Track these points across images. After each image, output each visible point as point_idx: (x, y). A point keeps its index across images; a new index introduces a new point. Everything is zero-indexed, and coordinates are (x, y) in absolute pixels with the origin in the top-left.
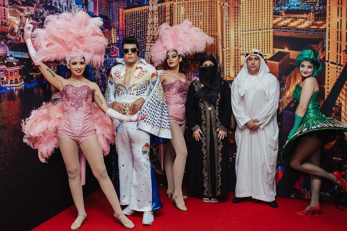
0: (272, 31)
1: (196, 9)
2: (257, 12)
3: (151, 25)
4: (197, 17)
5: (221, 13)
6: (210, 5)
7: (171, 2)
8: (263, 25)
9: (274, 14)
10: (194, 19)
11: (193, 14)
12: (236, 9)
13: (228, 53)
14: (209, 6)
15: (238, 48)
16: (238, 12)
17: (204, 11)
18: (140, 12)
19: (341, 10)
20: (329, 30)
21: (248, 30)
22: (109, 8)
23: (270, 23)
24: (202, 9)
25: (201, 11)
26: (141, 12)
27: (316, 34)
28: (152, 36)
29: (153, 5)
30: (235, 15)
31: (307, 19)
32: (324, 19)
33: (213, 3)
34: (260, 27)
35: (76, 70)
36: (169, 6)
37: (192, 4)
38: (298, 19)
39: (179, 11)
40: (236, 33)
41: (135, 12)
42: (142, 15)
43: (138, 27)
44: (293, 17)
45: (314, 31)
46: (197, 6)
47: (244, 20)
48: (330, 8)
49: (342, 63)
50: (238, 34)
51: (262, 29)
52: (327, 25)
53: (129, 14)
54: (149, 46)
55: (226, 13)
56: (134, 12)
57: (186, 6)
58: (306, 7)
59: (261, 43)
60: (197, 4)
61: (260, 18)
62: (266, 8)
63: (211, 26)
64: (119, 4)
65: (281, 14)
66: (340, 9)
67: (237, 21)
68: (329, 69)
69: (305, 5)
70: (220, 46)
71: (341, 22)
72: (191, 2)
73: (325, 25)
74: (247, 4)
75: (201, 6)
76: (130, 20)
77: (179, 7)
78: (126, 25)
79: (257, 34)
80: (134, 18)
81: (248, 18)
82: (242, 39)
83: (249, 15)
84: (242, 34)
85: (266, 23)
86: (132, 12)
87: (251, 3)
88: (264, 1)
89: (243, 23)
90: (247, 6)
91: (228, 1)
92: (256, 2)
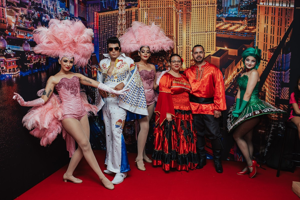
0: (215, 33)
1: (156, 14)
2: (204, 18)
3: (120, 26)
4: (157, 20)
5: (176, 18)
6: (168, 11)
7: (137, 8)
8: (209, 29)
9: (217, 20)
11: (154, 18)
12: (188, 15)
13: (181, 50)
14: (167, 12)
15: (189, 46)
16: (189, 18)
17: (162, 16)
19: (268, 18)
20: (258, 33)
21: (197, 32)
22: (86, 11)
23: (213, 27)
24: (161, 14)
25: (160, 16)
26: (112, 15)
27: (249, 36)
29: (122, 10)
30: (187, 20)
31: (242, 24)
32: (255, 25)
33: (170, 10)
34: (206, 30)
36: (135, 11)
37: (153, 10)
38: (236, 24)
39: (143, 15)
42: (113, 18)
43: (110, 27)
44: (231, 22)
45: (246, 34)
46: (157, 12)
47: (194, 24)
48: (259, 17)
49: (267, 59)
50: (189, 34)
51: (208, 31)
52: (257, 30)
53: (102, 16)
55: (180, 18)
56: (107, 15)
57: (148, 11)
58: (242, 15)
59: (206, 42)
60: (157, 10)
62: (211, 15)
63: (168, 28)
64: (94, 9)
65: (222, 20)
66: (267, 17)
67: (189, 25)
69: (241, 14)
70: (175, 44)
71: (267, 28)
72: (152, 9)
73: (255, 30)
74: (196, 12)
75: (160, 12)
76: (103, 21)
77: (143, 12)
78: (99, 25)
79: (204, 36)
80: (107, 20)
81: (197, 22)
82: (192, 39)
83: (198, 21)
84: (192, 35)
85: (211, 27)
86: (105, 15)
87: (199, 10)
88: (209, 9)
89: (193, 26)
90: (196, 13)
91: (181, 9)
92: (204, 10)
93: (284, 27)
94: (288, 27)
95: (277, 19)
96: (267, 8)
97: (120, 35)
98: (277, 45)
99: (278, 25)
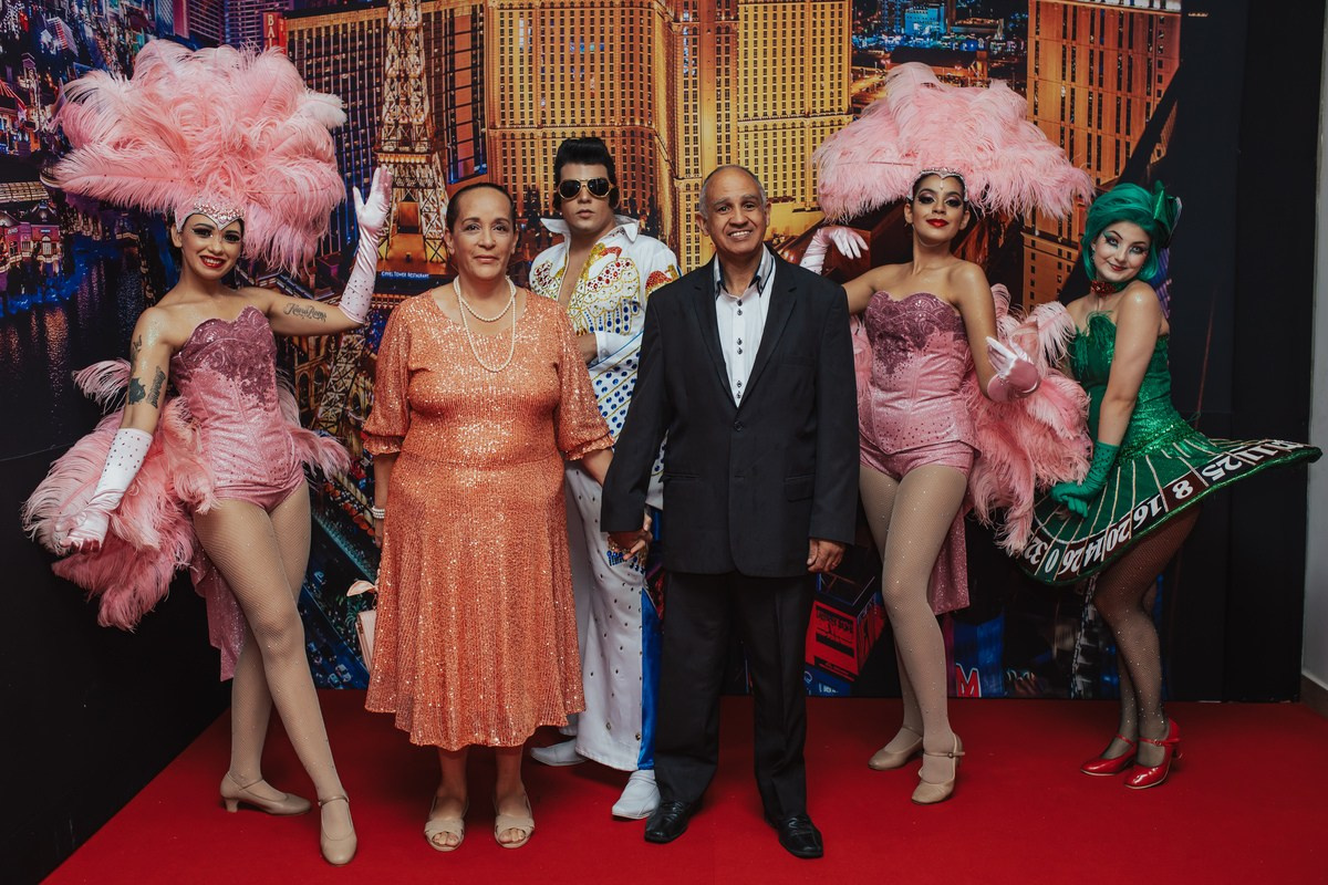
1: (572, 31)
2: (798, 51)
3: (396, 83)
4: (577, 59)
5: (668, 51)
6: (627, 16)
8: (818, 100)
9: (855, 61)
10: (567, 69)
11: (562, 49)
13: (692, 197)
14: (623, 21)
16: (727, 49)
17: (602, 39)
18: (349, 30)
19: (1074, 56)
21: (765, 114)
22: (220, 8)
23: (840, 92)
24: (597, 30)
25: (592, 38)
26: (353, 32)
28: (400, 127)
29: (402, 7)
30: (719, 59)
32: (1020, 87)
33: (637, 11)
34: (808, 106)
35: (201, 257)
36: (467, 12)
37: (557, 11)
39: (506, 32)
40: (723, 123)
41: (332, 28)
42: (359, 43)
43: (345, 91)
46: (577, 17)
47: (751, 77)
48: (1037, 50)
49: (1075, 238)
50: (728, 126)
51: (814, 112)
53: (305, 36)
54: (391, 166)
55: (686, 49)
56: (327, 28)
57: (534, 14)
58: (962, 41)
60: (577, 11)
61: (808, 73)
62: (827, 36)
63: (632, 95)
65: (879, 61)
66: (1069, 53)
67: (727, 81)
68: (1033, 256)
69: (958, 34)
70: (665, 169)
71: (1073, 99)
72: (552, 4)
74: (760, 21)
75: (592, 20)
76: (308, 59)
77: (506, 19)
79: (798, 131)
80: (328, 53)
81: (765, 71)
82: (742, 145)
83: (770, 63)
84: (742, 129)
85: (827, 91)
86: (319, 30)
87: (775, 15)
88: (819, 11)
89: (746, 89)
90: (760, 26)
91: (690, 6)
92: (794, 15)
93: (1142, 98)
94: (1159, 96)
95: (1110, 60)
96: (1070, 11)
97: (397, 126)
98: (1117, 174)
99: (1119, 88)
